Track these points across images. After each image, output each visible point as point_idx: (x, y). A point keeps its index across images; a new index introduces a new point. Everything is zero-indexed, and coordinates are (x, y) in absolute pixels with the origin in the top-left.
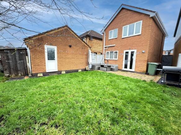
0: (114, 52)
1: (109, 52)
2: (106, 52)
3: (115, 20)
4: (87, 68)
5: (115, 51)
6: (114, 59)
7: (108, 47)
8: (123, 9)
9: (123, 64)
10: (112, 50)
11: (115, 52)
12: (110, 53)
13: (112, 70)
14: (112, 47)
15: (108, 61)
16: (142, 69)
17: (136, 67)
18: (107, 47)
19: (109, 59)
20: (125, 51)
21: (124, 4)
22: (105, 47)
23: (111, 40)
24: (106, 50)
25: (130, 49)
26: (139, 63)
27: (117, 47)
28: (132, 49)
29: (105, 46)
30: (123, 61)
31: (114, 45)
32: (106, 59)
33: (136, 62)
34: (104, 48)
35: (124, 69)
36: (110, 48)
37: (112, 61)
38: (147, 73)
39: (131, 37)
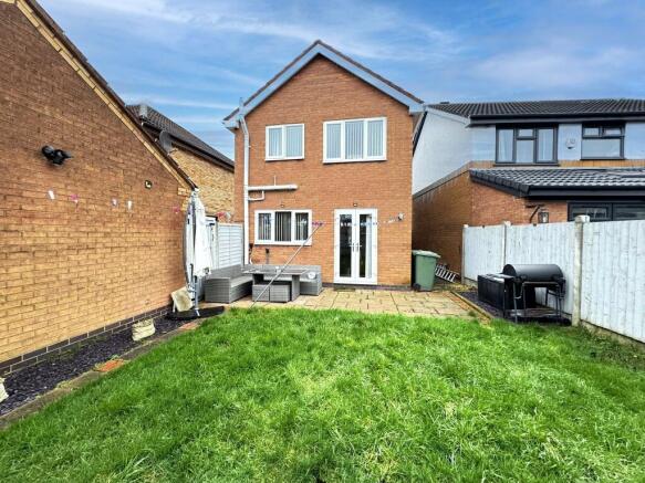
0: (294, 212)
1: (273, 213)
2: (257, 213)
3: (291, 88)
4: (181, 299)
5: (298, 208)
6: (294, 242)
7: (266, 191)
8: (319, 57)
9: (333, 263)
10: (283, 206)
11: (297, 215)
12: (273, 217)
13: (305, 289)
14: (283, 194)
15: (267, 251)
16: (399, 273)
17: (380, 268)
18: (260, 191)
19: (272, 241)
20: (338, 213)
21: (324, 41)
22: (250, 192)
23: (277, 166)
24: (254, 205)
25: (355, 206)
26: (389, 255)
27: (308, 197)
28: (364, 207)
29: (249, 185)
30: (333, 248)
31: (295, 187)
32: (257, 241)
33: (379, 252)
34: (246, 194)
35: (338, 279)
36: (276, 195)
37: (285, 250)
38: (414, 286)
39: (355, 165)
